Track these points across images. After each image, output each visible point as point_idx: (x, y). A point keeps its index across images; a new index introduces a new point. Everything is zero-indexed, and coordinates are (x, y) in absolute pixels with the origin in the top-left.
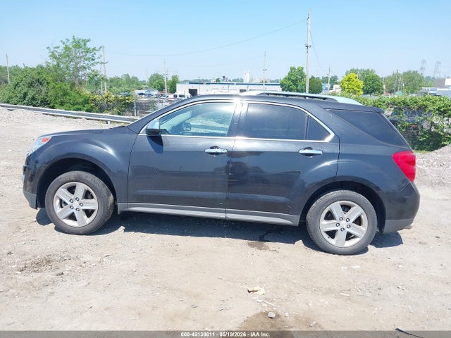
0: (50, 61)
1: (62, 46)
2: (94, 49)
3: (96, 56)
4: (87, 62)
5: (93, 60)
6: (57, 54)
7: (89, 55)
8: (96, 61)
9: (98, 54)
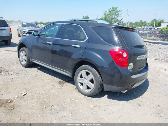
0: (104, 17)
1: (108, 11)
2: (119, 11)
3: (119, 14)
4: (116, 16)
5: (118, 15)
6: (106, 14)
7: (117, 14)
8: (119, 15)
9: (120, 13)
